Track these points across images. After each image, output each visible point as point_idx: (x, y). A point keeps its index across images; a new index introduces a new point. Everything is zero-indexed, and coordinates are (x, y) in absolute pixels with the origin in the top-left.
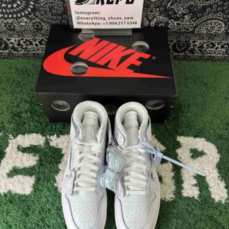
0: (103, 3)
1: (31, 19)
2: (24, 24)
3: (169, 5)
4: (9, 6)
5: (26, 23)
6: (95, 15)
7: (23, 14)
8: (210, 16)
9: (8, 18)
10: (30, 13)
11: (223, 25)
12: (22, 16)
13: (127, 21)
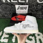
6: (20, 11)
7: (8, 11)
11: (41, 13)
13: (25, 12)
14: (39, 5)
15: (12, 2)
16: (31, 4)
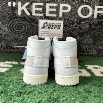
0: (50, 28)
1: (25, 36)
2: (21, 38)
3: (71, 32)
4: (19, 31)
5: (22, 37)
6: (47, 33)
7: (22, 34)
8: (86, 36)
9: (17, 35)
10: (25, 34)
11: (91, 39)
12: (22, 35)
13: (58, 35)
14: (83, 22)
15: (34, 16)
16: (68, 20)
